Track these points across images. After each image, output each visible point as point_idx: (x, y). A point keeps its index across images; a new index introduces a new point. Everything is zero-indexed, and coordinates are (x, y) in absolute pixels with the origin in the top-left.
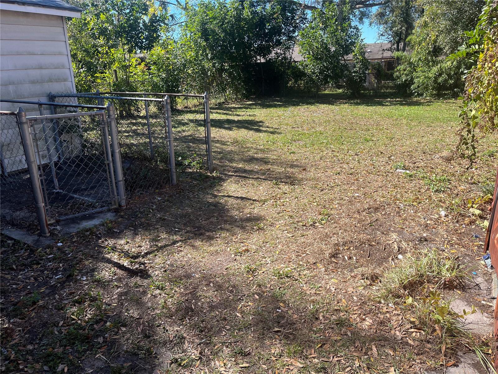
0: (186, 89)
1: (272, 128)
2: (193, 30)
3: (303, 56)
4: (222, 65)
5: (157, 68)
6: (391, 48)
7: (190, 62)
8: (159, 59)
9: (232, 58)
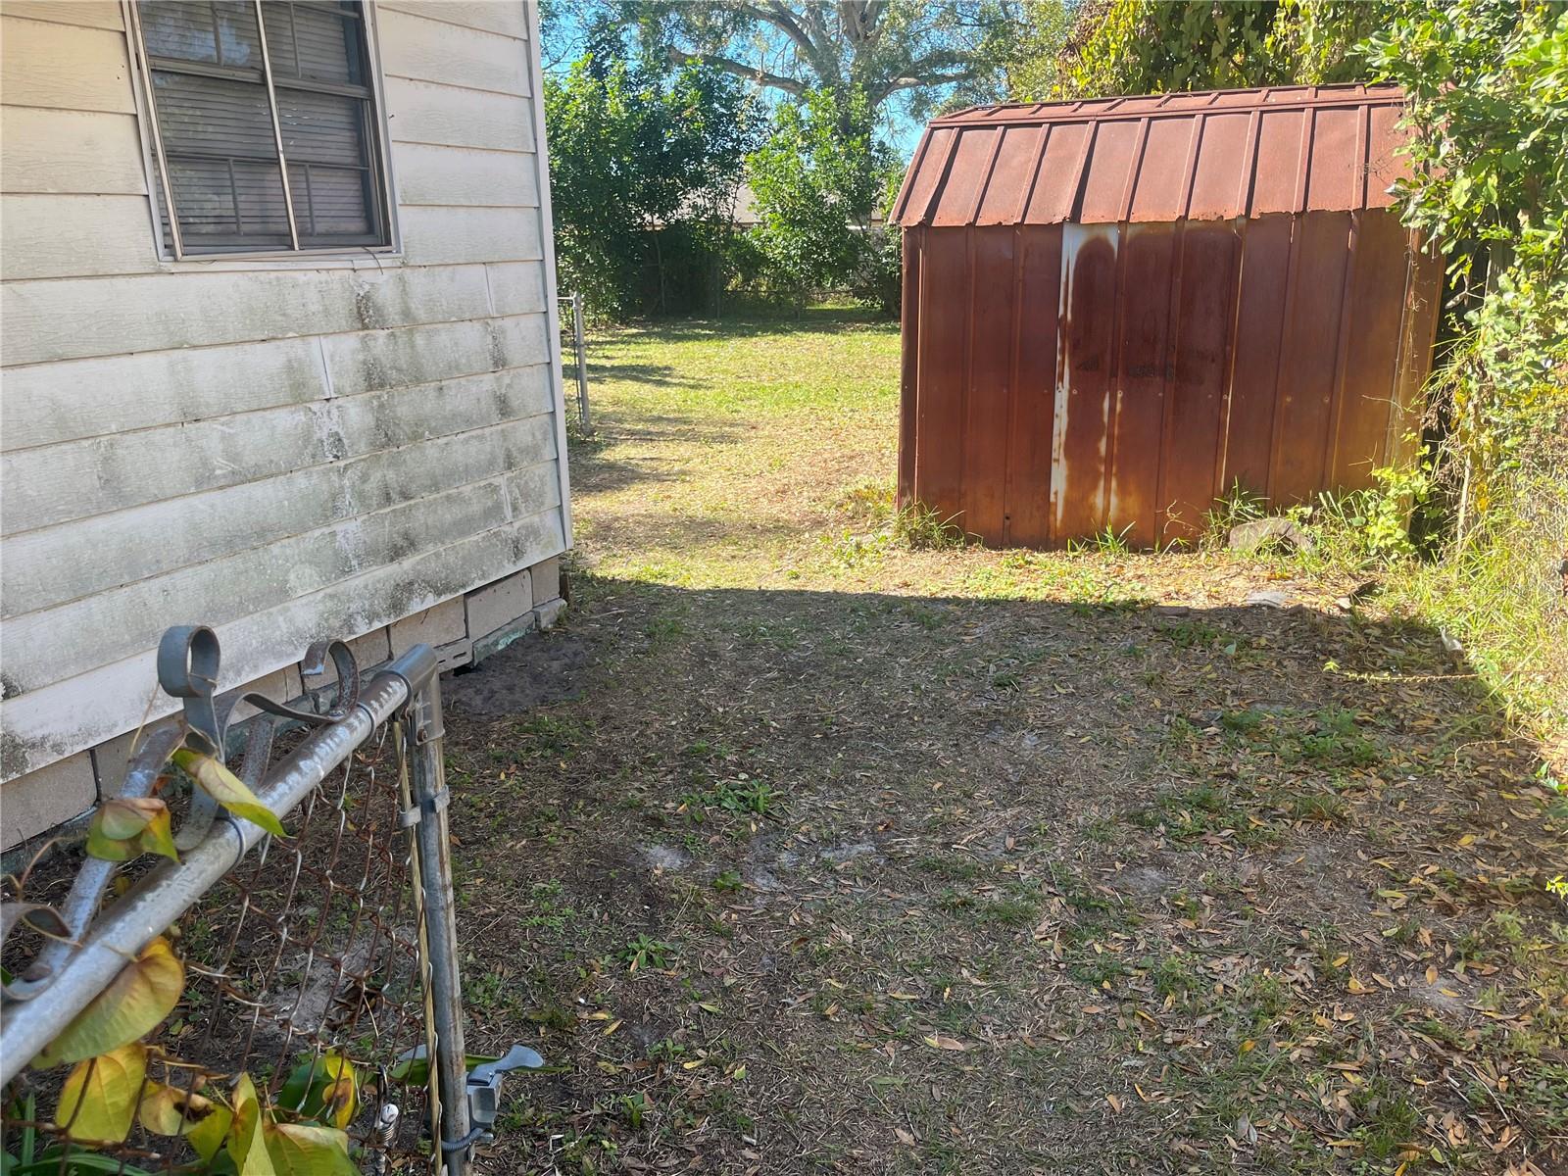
1: (693, 378)
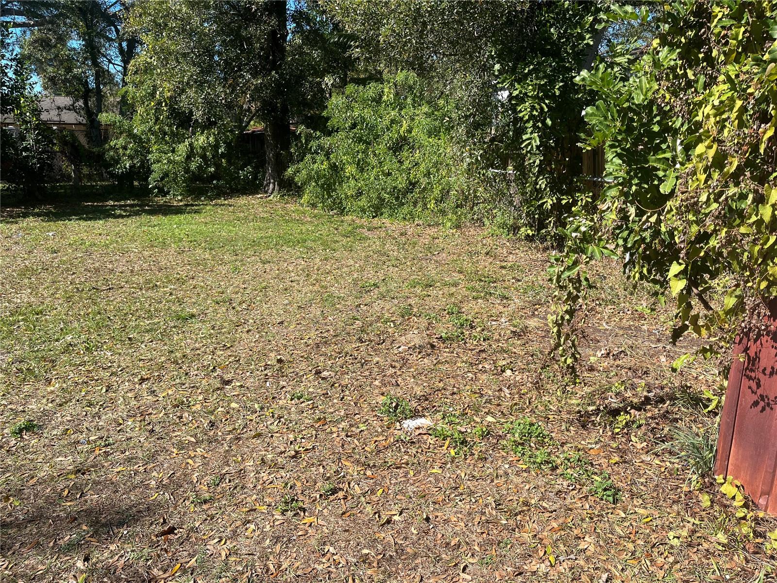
6: (73, 105)
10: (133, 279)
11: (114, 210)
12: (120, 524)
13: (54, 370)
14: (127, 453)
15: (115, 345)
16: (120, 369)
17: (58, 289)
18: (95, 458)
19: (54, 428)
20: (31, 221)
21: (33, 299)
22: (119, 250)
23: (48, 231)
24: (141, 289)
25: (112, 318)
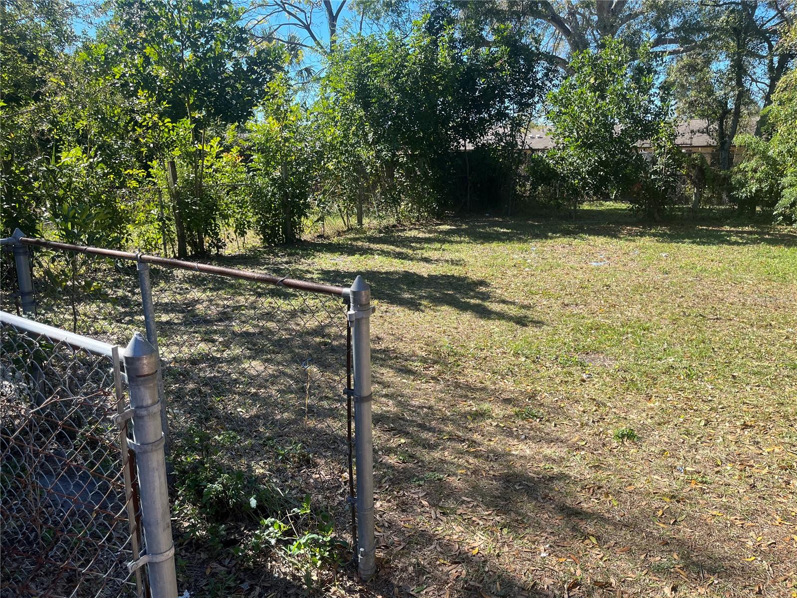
0: (320, 200)
1: (514, 304)
2: (340, 86)
3: (555, 140)
4: (394, 155)
5: (265, 157)
6: (707, 128)
7: (333, 147)
8: (267, 141)
9: (413, 142)
10: (744, 313)
11: (730, 236)
12: (712, 571)
13: (655, 388)
14: (724, 499)
15: (717, 379)
16: (720, 406)
17: (665, 310)
18: (690, 490)
19: (652, 444)
20: (646, 241)
21: (642, 315)
22: (731, 279)
23: (662, 252)
24: (752, 326)
25: (716, 350)
